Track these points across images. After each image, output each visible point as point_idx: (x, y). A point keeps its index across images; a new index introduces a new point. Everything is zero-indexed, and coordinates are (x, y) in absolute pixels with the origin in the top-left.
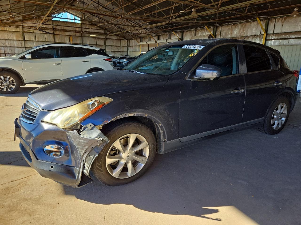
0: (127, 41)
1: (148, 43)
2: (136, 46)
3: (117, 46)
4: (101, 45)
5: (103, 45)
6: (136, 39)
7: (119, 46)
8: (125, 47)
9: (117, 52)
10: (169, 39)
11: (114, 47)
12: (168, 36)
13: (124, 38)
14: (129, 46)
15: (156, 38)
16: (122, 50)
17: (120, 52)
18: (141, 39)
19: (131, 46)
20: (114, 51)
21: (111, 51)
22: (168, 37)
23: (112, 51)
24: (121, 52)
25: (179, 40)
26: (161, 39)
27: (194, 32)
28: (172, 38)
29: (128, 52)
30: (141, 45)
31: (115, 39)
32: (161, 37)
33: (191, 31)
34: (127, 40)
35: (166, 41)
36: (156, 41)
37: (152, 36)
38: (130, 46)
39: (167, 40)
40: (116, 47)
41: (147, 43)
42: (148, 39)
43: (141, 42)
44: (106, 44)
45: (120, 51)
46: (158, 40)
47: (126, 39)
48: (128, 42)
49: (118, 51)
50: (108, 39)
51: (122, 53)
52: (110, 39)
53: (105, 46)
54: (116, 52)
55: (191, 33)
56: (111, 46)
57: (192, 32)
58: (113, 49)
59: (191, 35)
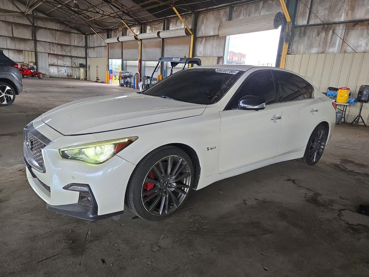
0: (84, 36)
1: (120, 39)
2: (100, 47)
3: (61, 45)
4: (24, 39)
5: (29, 40)
6: (100, 33)
7: (68, 46)
8: (81, 48)
9: (63, 56)
10: (164, 30)
11: (55, 46)
12: (162, 24)
13: (78, 29)
14: (88, 46)
15: (136, 30)
16: (74, 53)
17: (69, 56)
18: (108, 32)
19: (91, 48)
20: (55, 53)
21: (49, 54)
22: (162, 27)
23: (52, 52)
24: (71, 57)
25: (188, 32)
26: (148, 31)
27: (225, 12)
28: (172, 27)
29: (86, 58)
30: (108, 44)
31: (58, 30)
32: (148, 28)
33: (218, 9)
34: (84, 34)
35: (157, 36)
36: (137, 35)
37: (129, 26)
38: (89, 48)
39: (159, 33)
40: (59, 46)
41: (118, 39)
42: (121, 32)
43: (108, 38)
44: (35, 37)
45: (69, 54)
46: (141, 32)
47: (81, 32)
48: (86, 38)
49: (64, 54)
50: (42, 28)
51: (73, 59)
52: (45, 28)
53: (33, 41)
54: (60, 55)
55: (219, 14)
56: (49, 42)
57: (222, 12)
58: (53, 50)
59: (218, 19)
